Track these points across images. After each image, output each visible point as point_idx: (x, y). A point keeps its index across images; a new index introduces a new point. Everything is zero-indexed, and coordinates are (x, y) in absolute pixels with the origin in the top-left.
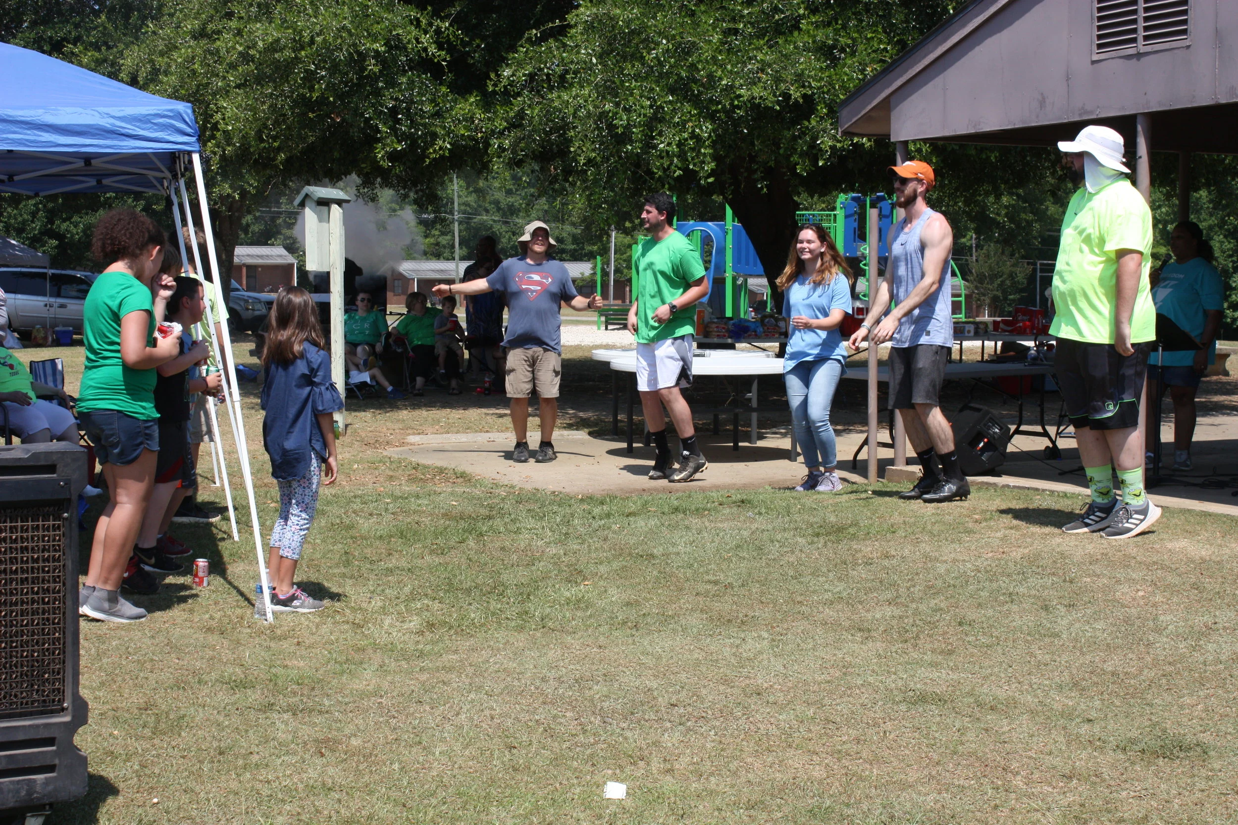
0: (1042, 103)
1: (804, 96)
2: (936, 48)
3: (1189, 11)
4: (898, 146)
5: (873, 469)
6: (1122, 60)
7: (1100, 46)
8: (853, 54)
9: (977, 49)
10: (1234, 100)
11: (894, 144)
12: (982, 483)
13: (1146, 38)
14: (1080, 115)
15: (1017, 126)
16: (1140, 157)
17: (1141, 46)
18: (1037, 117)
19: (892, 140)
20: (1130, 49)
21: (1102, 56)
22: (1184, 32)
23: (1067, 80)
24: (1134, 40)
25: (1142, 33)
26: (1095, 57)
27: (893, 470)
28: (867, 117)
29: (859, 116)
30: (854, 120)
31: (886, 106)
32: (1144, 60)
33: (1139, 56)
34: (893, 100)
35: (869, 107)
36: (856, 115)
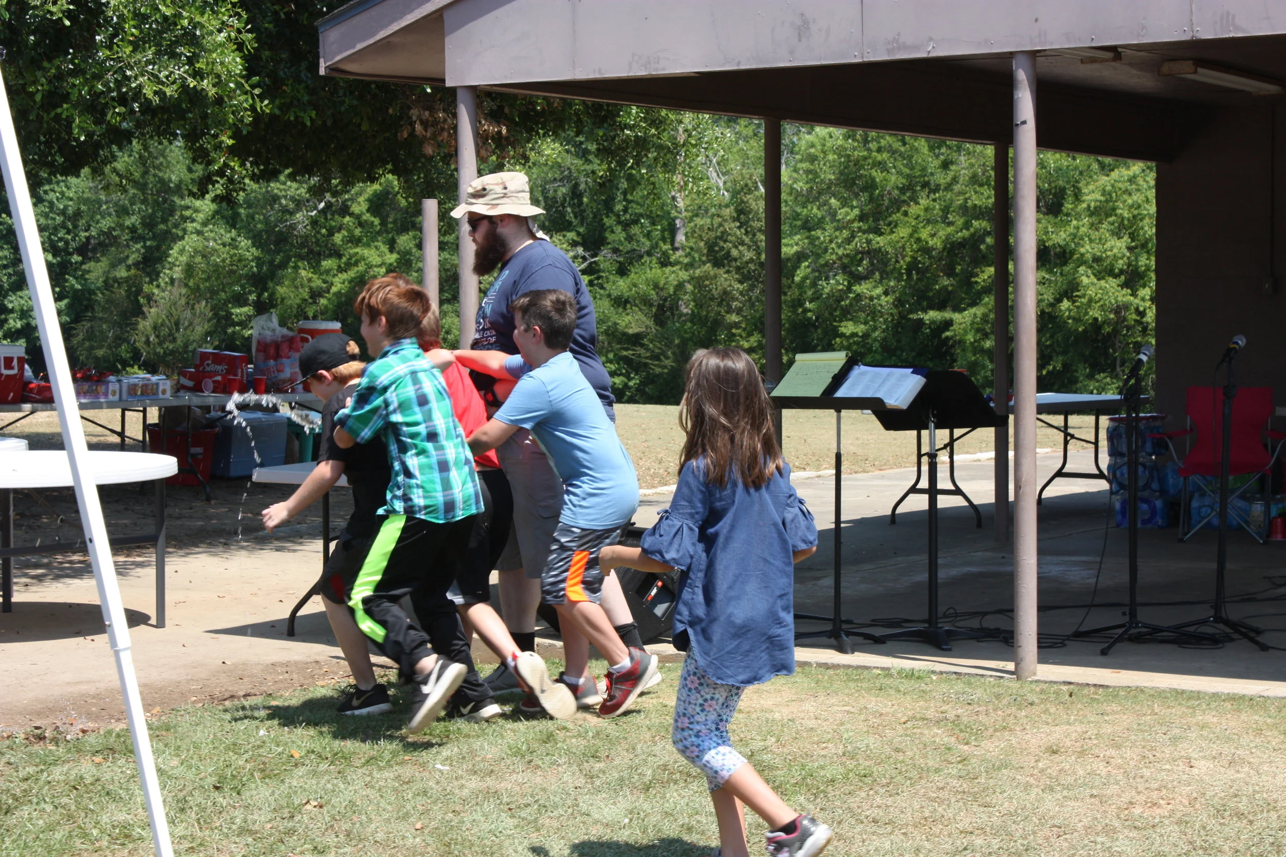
0: (803, 28)
4: (460, 95)
11: (453, 91)
15: (743, 67)
16: (1024, 123)
18: (792, 52)
19: (449, 83)
28: (385, 46)
29: (371, 41)
30: (359, 46)
34: (448, 16)
35: (395, 27)
36: (364, 40)
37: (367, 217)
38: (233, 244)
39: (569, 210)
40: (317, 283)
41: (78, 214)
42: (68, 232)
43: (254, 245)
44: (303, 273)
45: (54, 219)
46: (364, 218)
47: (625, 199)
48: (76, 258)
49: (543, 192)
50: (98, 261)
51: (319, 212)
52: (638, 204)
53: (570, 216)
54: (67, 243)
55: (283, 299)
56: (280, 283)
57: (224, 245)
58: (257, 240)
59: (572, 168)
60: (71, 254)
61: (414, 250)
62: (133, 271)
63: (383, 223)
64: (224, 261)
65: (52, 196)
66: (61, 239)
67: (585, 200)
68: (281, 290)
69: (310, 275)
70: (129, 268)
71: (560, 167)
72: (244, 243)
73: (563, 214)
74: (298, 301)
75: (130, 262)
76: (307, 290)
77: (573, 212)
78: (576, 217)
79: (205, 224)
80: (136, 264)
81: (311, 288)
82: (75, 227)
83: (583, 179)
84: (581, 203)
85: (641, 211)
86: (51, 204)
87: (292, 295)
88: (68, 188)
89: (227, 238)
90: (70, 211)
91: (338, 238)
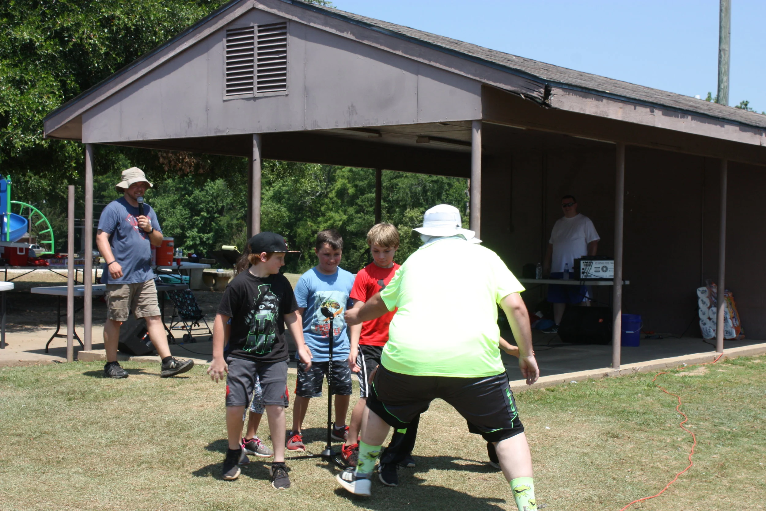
0: (190, 124)
1: (6, 112)
3: (287, 74)
4: (87, 147)
5: (70, 353)
6: (243, 101)
7: (228, 91)
8: (33, 86)
10: (317, 129)
12: (148, 360)
13: (259, 88)
14: (215, 132)
16: (255, 160)
17: (256, 93)
18: (186, 132)
19: (83, 142)
20: (249, 94)
21: (230, 98)
22: (284, 86)
23: (206, 111)
24: (251, 89)
25: (256, 85)
26: (226, 98)
27: (83, 353)
28: (64, 127)
29: (59, 126)
30: (56, 127)
31: (79, 120)
32: (258, 101)
33: (255, 99)
34: (84, 117)
35: (67, 121)
36: (58, 125)
37: (335, 199)
38: (279, 210)
39: (421, 198)
40: (315, 227)
41: (218, 196)
42: (214, 204)
43: (288, 210)
44: (309, 223)
45: (208, 198)
46: (334, 199)
47: (446, 194)
48: (216, 215)
49: (410, 190)
50: (225, 216)
51: (317, 197)
52: (450, 195)
53: (422, 201)
54: (213, 208)
55: (299, 234)
56: (298, 228)
57: (275, 210)
58: (290, 209)
59: (423, 179)
60: (215, 213)
61: (354, 214)
62: (240, 221)
63: (343, 202)
64: (274, 217)
65: (207, 188)
66: (211, 207)
67: (428, 194)
68: (299, 230)
69: (312, 224)
70: (238, 219)
71: (418, 179)
72: (283, 209)
73: (419, 199)
74: (306, 235)
75: (238, 217)
76: (310, 230)
77: (423, 199)
78: (424, 201)
79: (268, 201)
80: (242, 218)
81: (312, 230)
82: (216, 202)
83: (428, 184)
84: (426, 195)
85: (452, 198)
86: (207, 191)
87: (303, 233)
88: (215, 185)
89: (276, 207)
90: (215, 194)
91: (323, 209)
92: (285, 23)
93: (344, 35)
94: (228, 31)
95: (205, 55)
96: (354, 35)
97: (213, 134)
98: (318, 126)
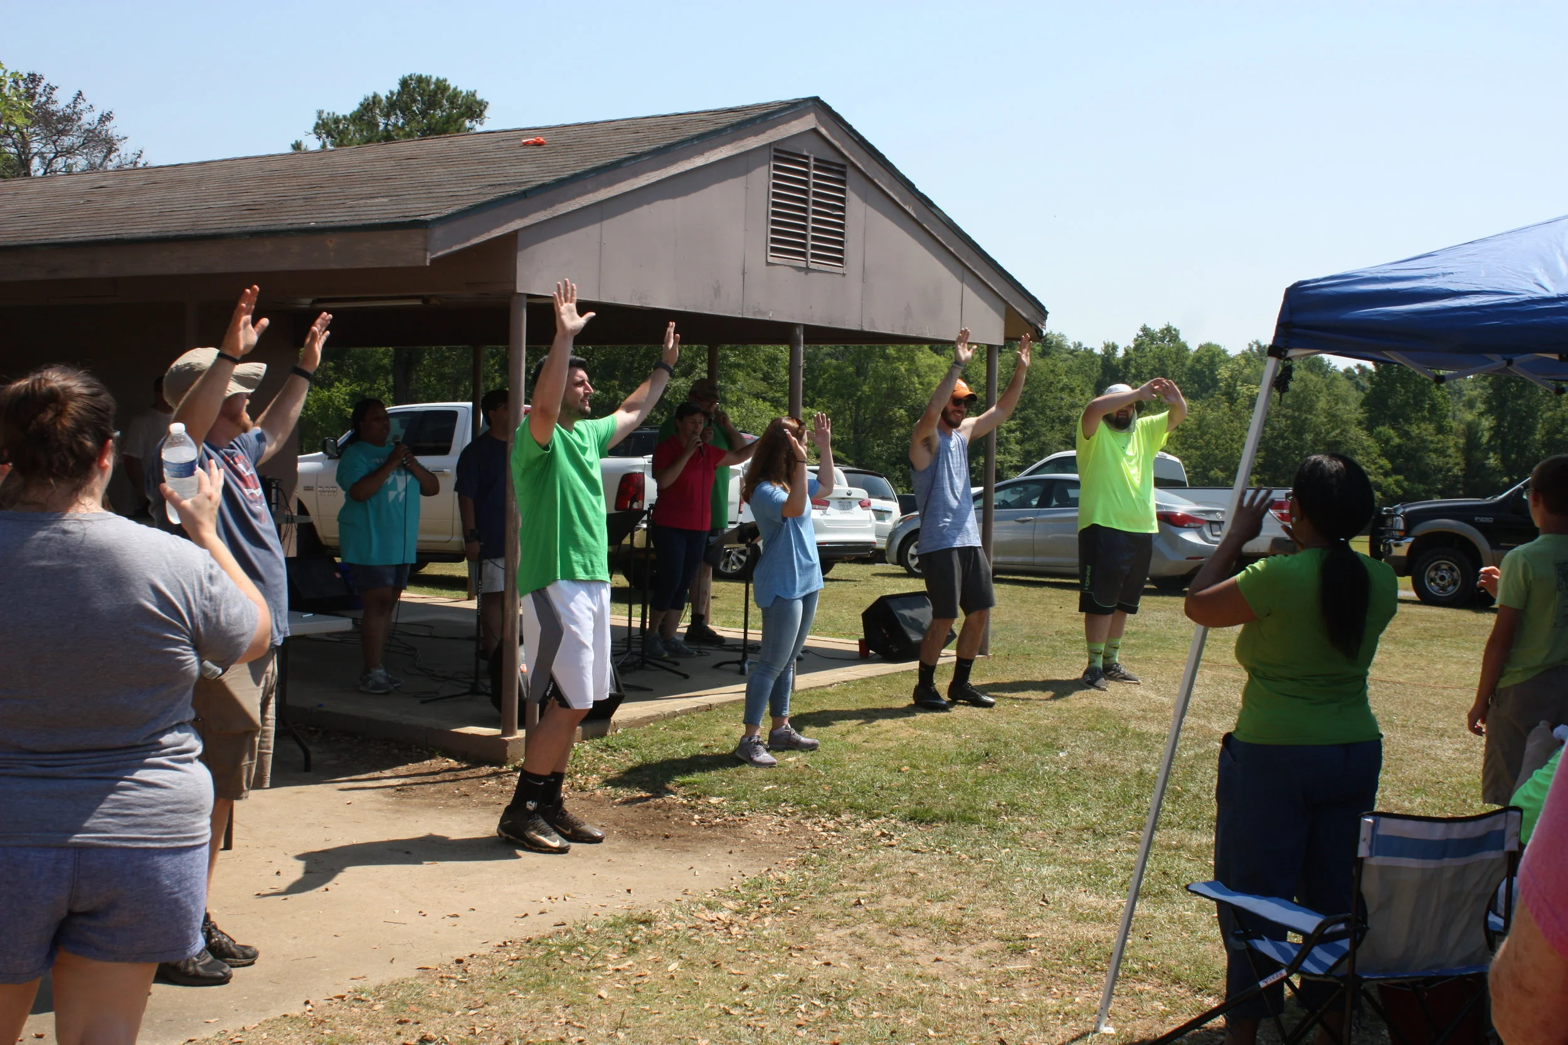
0: (718, 290)
2: (596, 189)
3: (845, 244)
6: (792, 270)
7: (773, 249)
9: (645, 209)
13: (814, 256)
14: (754, 313)
17: (807, 261)
18: (712, 305)
19: (519, 290)
20: (800, 261)
21: (776, 261)
22: (841, 260)
23: (744, 274)
24: (806, 255)
25: (810, 250)
26: (769, 259)
30: (457, 247)
32: (811, 275)
33: (807, 270)
34: (522, 236)
92: (844, 166)
93: (907, 208)
94: (776, 150)
95: (742, 179)
96: (916, 212)
97: (750, 316)
98: (875, 328)
